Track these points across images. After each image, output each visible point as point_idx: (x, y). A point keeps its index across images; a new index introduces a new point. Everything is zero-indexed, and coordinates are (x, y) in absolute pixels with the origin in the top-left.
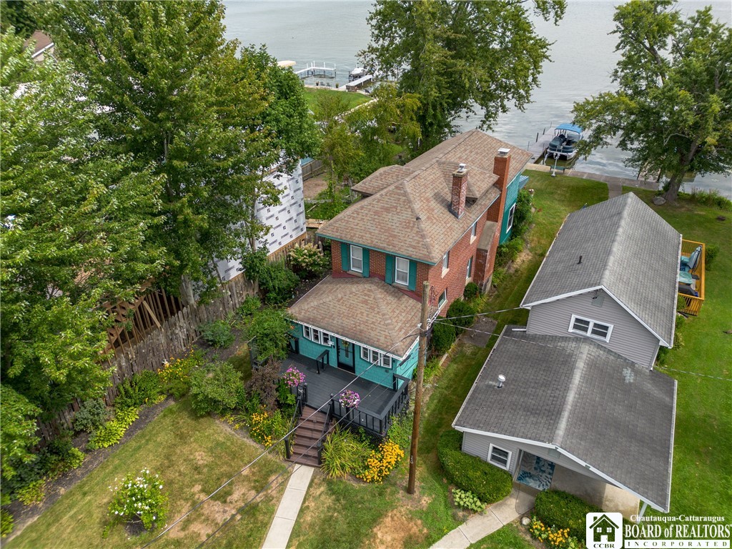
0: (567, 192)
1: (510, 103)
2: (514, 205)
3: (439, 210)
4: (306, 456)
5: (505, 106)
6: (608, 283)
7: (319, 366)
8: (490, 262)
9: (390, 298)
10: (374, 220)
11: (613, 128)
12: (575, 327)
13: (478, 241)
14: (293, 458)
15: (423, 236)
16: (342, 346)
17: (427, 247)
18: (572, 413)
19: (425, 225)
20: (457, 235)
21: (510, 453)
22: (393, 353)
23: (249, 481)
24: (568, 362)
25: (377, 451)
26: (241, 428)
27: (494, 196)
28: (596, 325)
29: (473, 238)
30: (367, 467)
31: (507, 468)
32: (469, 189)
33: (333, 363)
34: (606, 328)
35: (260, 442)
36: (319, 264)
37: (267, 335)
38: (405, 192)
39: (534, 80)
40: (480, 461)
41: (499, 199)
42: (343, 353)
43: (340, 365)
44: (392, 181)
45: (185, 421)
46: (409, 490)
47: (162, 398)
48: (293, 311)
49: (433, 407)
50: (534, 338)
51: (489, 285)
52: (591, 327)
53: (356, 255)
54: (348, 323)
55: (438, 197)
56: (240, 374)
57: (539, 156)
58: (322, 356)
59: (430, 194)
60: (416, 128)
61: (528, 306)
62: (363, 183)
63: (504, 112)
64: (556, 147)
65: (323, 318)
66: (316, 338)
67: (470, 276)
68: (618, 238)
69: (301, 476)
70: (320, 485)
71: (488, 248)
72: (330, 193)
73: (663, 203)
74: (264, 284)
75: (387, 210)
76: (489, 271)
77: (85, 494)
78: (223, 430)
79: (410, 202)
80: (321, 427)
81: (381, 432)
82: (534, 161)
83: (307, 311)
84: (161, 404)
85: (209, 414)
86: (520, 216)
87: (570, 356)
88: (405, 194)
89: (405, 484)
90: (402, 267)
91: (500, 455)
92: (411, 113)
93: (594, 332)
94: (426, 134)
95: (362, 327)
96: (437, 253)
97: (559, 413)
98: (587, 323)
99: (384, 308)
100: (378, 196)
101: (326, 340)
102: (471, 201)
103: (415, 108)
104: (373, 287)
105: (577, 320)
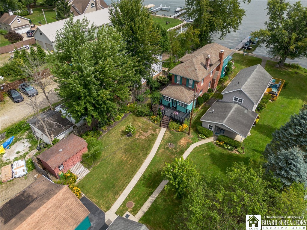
0: (247, 61)
1: (231, 30)
2: (226, 66)
3: (202, 67)
4: (164, 126)
5: (229, 31)
6: (243, 88)
7: (168, 107)
8: (216, 82)
9: (187, 90)
10: (184, 69)
11: (264, 41)
12: (234, 100)
13: (213, 76)
14: (161, 126)
15: (197, 74)
16: (174, 102)
17: (198, 77)
18: (229, 118)
19: (198, 71)
20: (206, 74)
21: (213, 126)
22: (187, 103)
23: (152, 130)
24: (231, 108)
25: (181, 125)
26: (149, 120)
27: (218, 64)
28: (239, 99)
29: (211, 75)
30: (179, 129)
31: (212, 130)
32: (211, 62)
33: (171, 106)
34: (242, 100)
35: (153, 122)
36: (166, 81)
37: (156, 98)
38: (193, 62)
39: (240, 22)
40: (206, 128)
41: (220, 64)
42: (174, 104)
43: (173, 107)
44: (190, 58)
45: (135, 117)
46: (189, 134)
47: (129, 112)
48: (162, 92)
49: (196, 118)
50: (224, 102)
51: (216, 90)
52: (238, 99)
53: (179, 79)
54: (176, 96)
55: (202, 64)
56: (148, 107)
57: (241, 48)
58: (168, 104)
59: (200, 63)
60: (197, 40)
61: (223, 94)
62: (182, 59)
63: (229, 33)
64: (247, 45)
65: (169, 94)
66: (167, 100)
67: (210, 86)
68: (250, 77)
69: (163, 130)
70: (168, 132)
71: (216, 79)
72: (170, 60)
73: (278, 67)
74: (151, 86)
75: (188, 67)
76: (216, 85)
77: (116, 129)
78: (144, 119)
79: (194, 65)
80: (168, 120)
81: (183, 121)
82: (239, 49)
83: (165, 92)
84: (128, 113)
85: (141, 116)
86: (228, 70)
87: (232, 106)
88: (193, 63)
89: (188, 133)
90: (191, 82)
91: (211, 127)
92: (197, 35)
93: (239, 101)
94: (201, 40)
95: (179, 97)
96: (200, 79)
97: (226, 118)
98: (237, 99)
99: (185, 92)
100: (186, 63)
101: (170, 100)
102: (211, 65)
103: (198, 34)
104: (183, 87)
105: (235, 98)
